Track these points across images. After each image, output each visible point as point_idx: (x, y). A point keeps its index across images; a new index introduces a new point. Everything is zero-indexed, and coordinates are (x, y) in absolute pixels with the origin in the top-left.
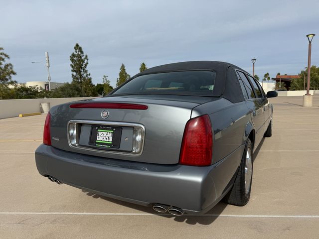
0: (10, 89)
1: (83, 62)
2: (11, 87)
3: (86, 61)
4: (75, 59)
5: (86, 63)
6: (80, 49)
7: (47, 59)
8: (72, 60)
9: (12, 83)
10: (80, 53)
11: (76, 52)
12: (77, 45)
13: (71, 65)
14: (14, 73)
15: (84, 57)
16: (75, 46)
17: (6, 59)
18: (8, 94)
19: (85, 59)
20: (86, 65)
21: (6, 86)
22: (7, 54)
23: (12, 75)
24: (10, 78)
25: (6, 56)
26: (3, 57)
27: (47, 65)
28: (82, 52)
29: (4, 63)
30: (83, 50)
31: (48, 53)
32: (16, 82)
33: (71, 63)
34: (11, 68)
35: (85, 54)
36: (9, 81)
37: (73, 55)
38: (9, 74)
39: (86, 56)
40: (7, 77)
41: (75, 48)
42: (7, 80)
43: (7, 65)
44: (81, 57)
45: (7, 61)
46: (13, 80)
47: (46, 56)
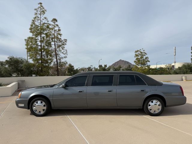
7: (174, 51)
14: (149, 61)
25: (146, 54)
27: (174, 54)
29: (144, 57)
31: (175, 47)
32: (149, 66)
34: (148, 59)
38: (147, 61)
42: (145, 65)
43: (146, 58)
45: (146, 56)
46: (148, 64)
47: (174, 49)
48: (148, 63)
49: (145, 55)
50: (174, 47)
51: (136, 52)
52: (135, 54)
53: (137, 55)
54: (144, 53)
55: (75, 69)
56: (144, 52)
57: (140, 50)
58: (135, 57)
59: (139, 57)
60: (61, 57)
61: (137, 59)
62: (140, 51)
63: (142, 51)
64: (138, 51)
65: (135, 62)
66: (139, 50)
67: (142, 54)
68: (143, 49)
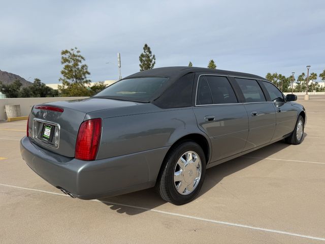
0: (85, 87)
1: (151, 61)
2: (86, 85)
3: (153, 60)
4: (144, 59)
5: (153, 62)
6: (149, 48)
7: (119, 60)
8: (141, 60)
9: (86, 82)
10: (148, 53)
11: (145, 52)
12: (146, 46)
13: (140, 65)
14: (89, 73)
15: (152, 57)
16: (144, 46)
17: (82, 60)
18: (83, 92)
19: (152, 59)
20: (153, 65)
21: (82, 84)
22: (83, 56)
23: (87, 75)
24: (85, 78)
25: (82, 58)
26: (80, 59)
27: (119, 65)
28: (150, 52)
30: (151, 50)
31: (120, 54)
32: (90, 81)
33: (140, 63)
34: (86, 69)
35: (153, 54)
36: (85, 80)
37: (142, 56)
38: (84, 74)
39: (154, 56)
40: (83, 77)
41: (144, 48)
42: (83, 79)
43: (83, 67)
44: (149, 57)
45: (83, 63)
46: (88, 79)
47: (118, 57)
48: (88, 77)
49: (80, 61)
50: (118, 54)
51: (65, 52)
52: (63, 57)
53: (65, 60)
54: (79, 56)
56: (79, 54)
57: (72, 50)
58: (62, 63)
59: (71, 64)
61: (67, 67)
62: (72, 52)
63: (76, 53)
65: (63, 72)
66: (69, 50)
67: (76, 59)
68: (76, 48)
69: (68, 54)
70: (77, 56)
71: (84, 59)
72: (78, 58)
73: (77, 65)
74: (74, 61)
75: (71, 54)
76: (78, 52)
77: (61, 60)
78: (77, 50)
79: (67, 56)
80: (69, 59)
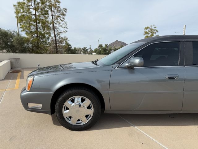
7: (184, 30)
22: (157, 30)
45: (157, 34)
47: (184, 28)
49: (155, 33)
50: (184, 26)
51: (146, 28)
52: (145, 31)
53: (146, 33)
54: (155, 30)
55: (73, 48)
56: (155, 29)
57: (151, 26)
58: (144, 35)
59: (149, 35)
60: (60, 31)
61: (147, 37)
62: (151, 27)
63: (153, 28)
64: (148, 28)
66: (149, 26)
68: (154, 25)
69: (149, 29)
70: (153, 30)
71: (158, 32)
72: (154, 31)
73: (153, 35)
74: (151, 33)
75: (150, 29)
76: (155, 27)
77: (144, 33)
78: (154, 26)
79: (147, 30)
80: (149, 32)
